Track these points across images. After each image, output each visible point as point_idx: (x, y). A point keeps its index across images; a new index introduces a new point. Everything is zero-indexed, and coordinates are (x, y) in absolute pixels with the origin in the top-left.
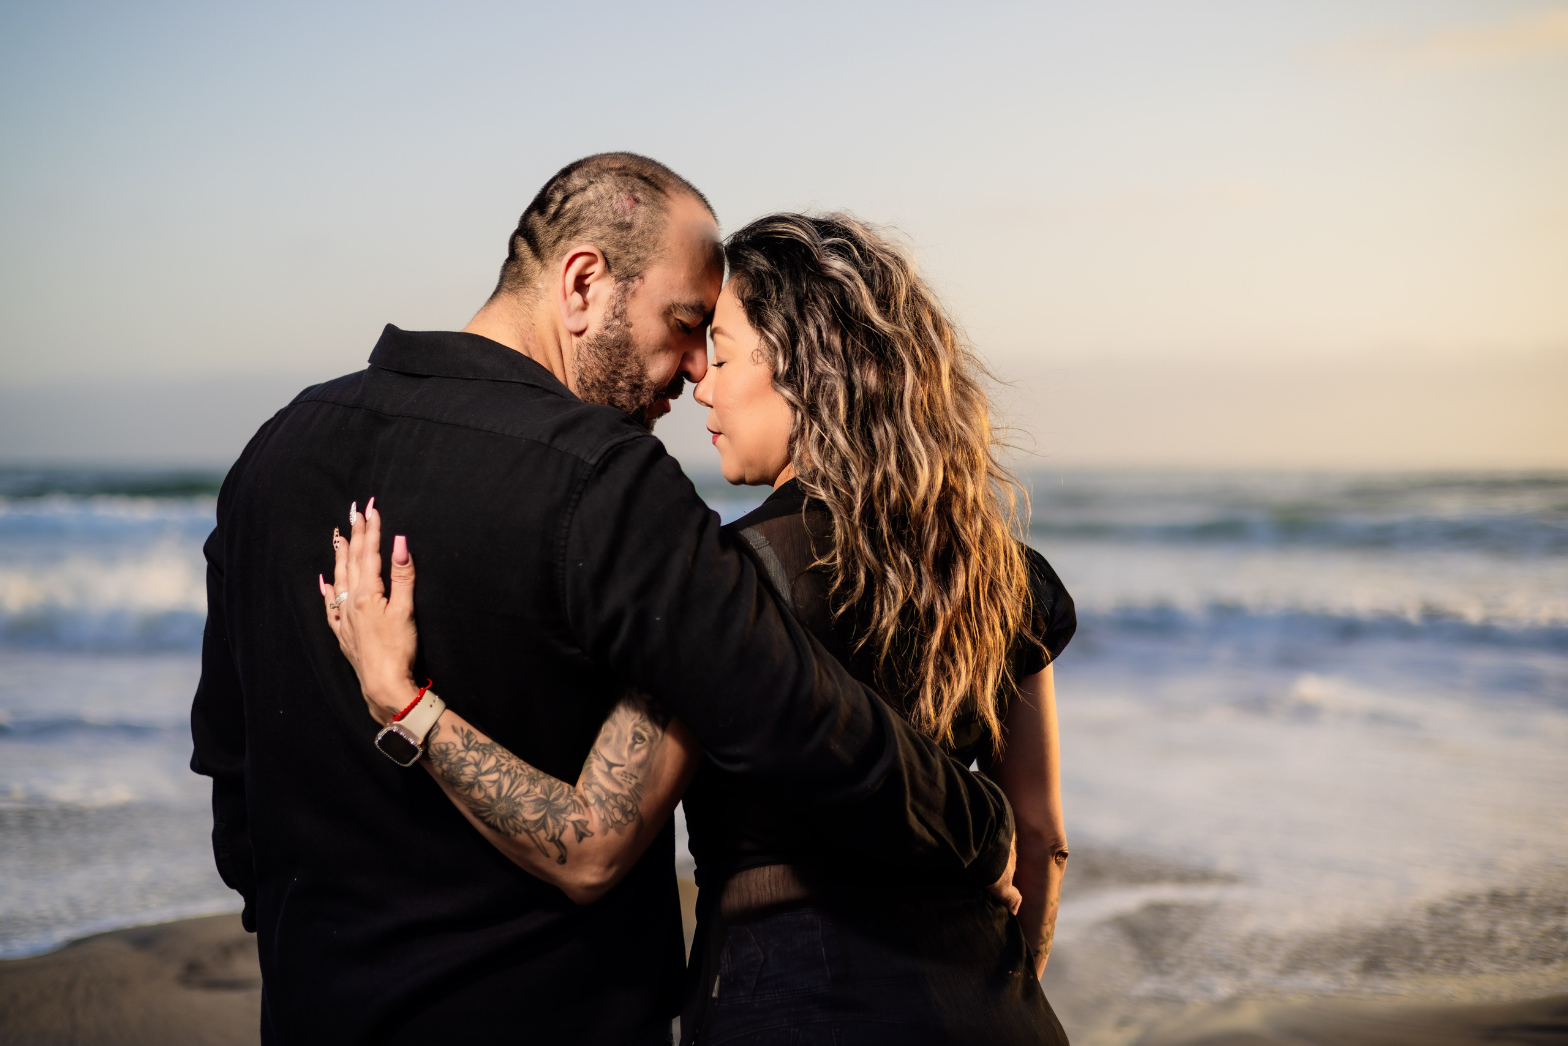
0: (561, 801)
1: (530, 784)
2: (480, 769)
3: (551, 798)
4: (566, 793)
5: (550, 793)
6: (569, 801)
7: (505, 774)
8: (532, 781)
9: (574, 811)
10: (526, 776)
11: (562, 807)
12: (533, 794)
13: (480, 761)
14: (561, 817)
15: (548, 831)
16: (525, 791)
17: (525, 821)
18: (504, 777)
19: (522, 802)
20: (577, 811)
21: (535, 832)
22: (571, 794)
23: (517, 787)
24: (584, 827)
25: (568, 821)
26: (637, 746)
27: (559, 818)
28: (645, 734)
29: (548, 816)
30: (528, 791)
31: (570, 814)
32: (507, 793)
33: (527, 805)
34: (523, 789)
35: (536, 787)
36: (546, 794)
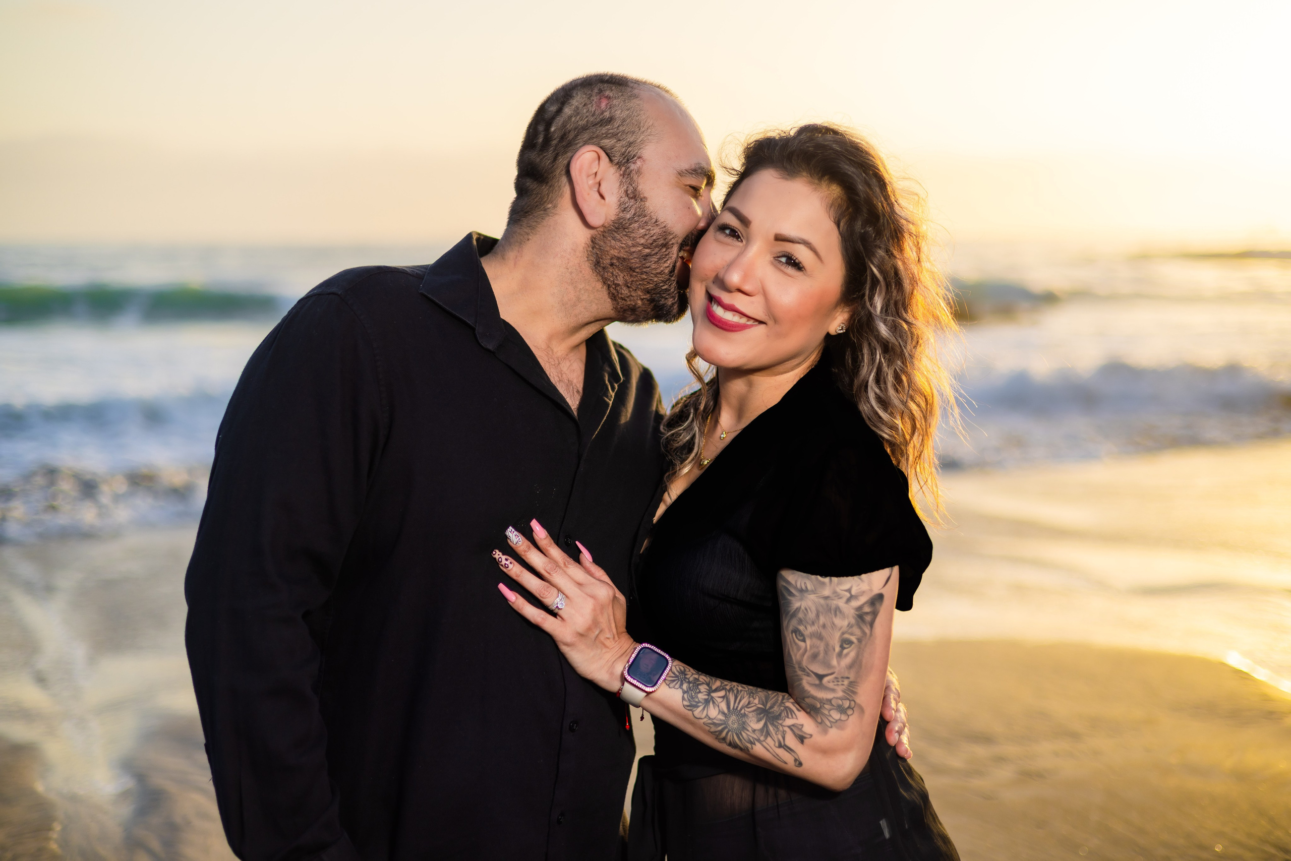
0: (776, 708)
1: (749, 697)
2: (711, 688)
3: (767, 707)
4: (779, 702)
5: (767, 703)
6: (782, 708)
7: (729, 691)
8: (752, 695)
9: (788, 717)
10: (746, 691)
11: (777, 714)
12: (753, 705)
13: (710, 681)
14: (778, 723)
15: (773, 737)
16: (747, 703)
17: (754, 731)
18: (729, 693)
19: (746, 713)
20: (790, 716)
21: (764, 741)
22: (784, 701)
23: (740, 701)
24: (801, 730)
25: (784, 726)
26: (845, 651)
27: (777, 724)
28: (853, 639)
29: (769, 724)
30: (749, 703)
31: (785, 720)
32: (734, 707)
33: (750, 715)
34: (745, 701)
35: (754, 699)
36: (763, 704)
